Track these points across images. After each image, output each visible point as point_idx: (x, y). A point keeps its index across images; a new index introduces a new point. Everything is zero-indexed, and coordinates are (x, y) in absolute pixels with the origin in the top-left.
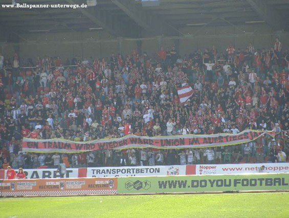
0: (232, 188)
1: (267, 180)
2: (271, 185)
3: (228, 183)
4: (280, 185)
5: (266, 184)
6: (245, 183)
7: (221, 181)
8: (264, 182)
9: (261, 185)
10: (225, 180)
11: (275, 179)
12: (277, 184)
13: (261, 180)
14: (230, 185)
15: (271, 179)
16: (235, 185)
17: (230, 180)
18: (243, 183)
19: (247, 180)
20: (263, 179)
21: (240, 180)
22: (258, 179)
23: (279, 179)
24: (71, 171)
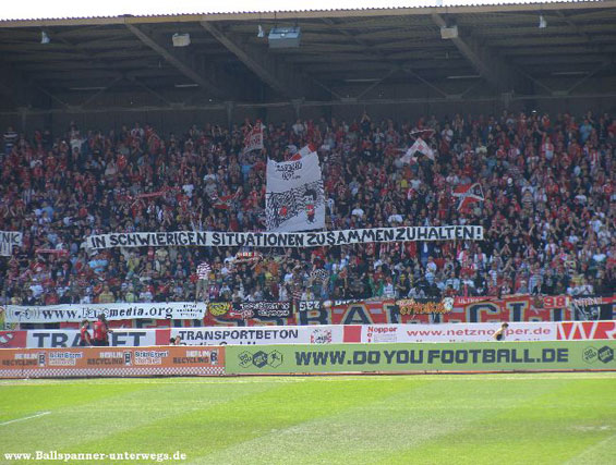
0: (425, 367)
1: (485, 352)
2: (493, 361)
3: (417, 357)
4: (508, 360)
5: (485, 360)
6: (448, 357)
7: (406, 352)
8: (480, 356)
9: (475, 360)
10: (413, 352)
11: (500, 351)
12: (503, 359)
13: (475, 352)
14: (421, 361)
15: (493, 351)
16: (430, 361)
17: (421, 352)
18: (444, 356)
19: (451, 352)
20: (480, 351)
21: (438, 352)
22: (471, 351)
23: (507, 351)
24: (144, 334)
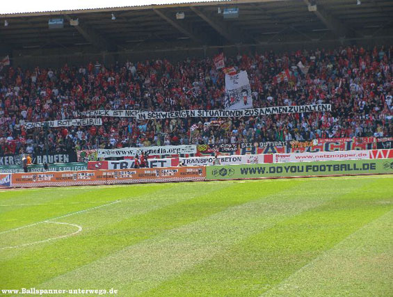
0: (304, 173)
1: (334, 166)
2: (338, 170)
3: (300, 169)
4: (346, 170)
5: (334, 170)
6: (316, 168)
7: (295, 167)
8: (332, 168)
9: (330, 170)
10: (298, 167)
11: (342, 165)
12: (344, 169)
13: (330, 166)
14: (302, 171)
15: (338, 165)
16: (307, 171)
17: (303, 167)
18: (314, 168)
19: (317, 166)
20: (332, 166)
21: (311, 166)
22: (327, 166)
23: (345, 165)
24: (166, 161)
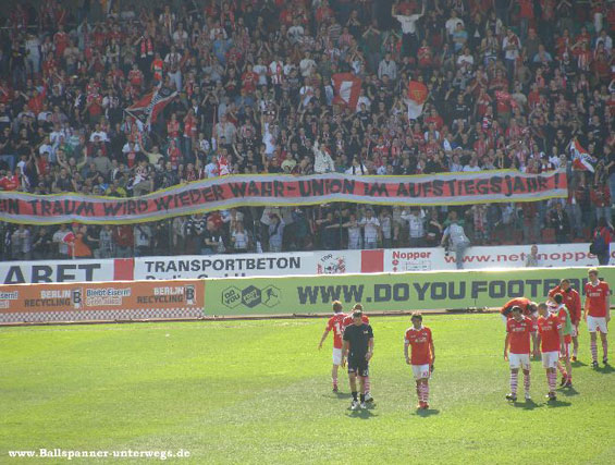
0: (467, 302)
1: (547, 282)
3: (457, 291)
6: (497, 289)
7: (443, 285)
8: (540, 288)
9: (534, 293)
10: (452, 285)
13: (534, 283)
14: (462, 295)
16: (475, 295)
17: (463, 285)
18: (492, 288)
19: (502, 284)
20: (540, 282)
21: (485, 283)
22: (528, 282)
23: (576, 281)
24: (98, 266)
